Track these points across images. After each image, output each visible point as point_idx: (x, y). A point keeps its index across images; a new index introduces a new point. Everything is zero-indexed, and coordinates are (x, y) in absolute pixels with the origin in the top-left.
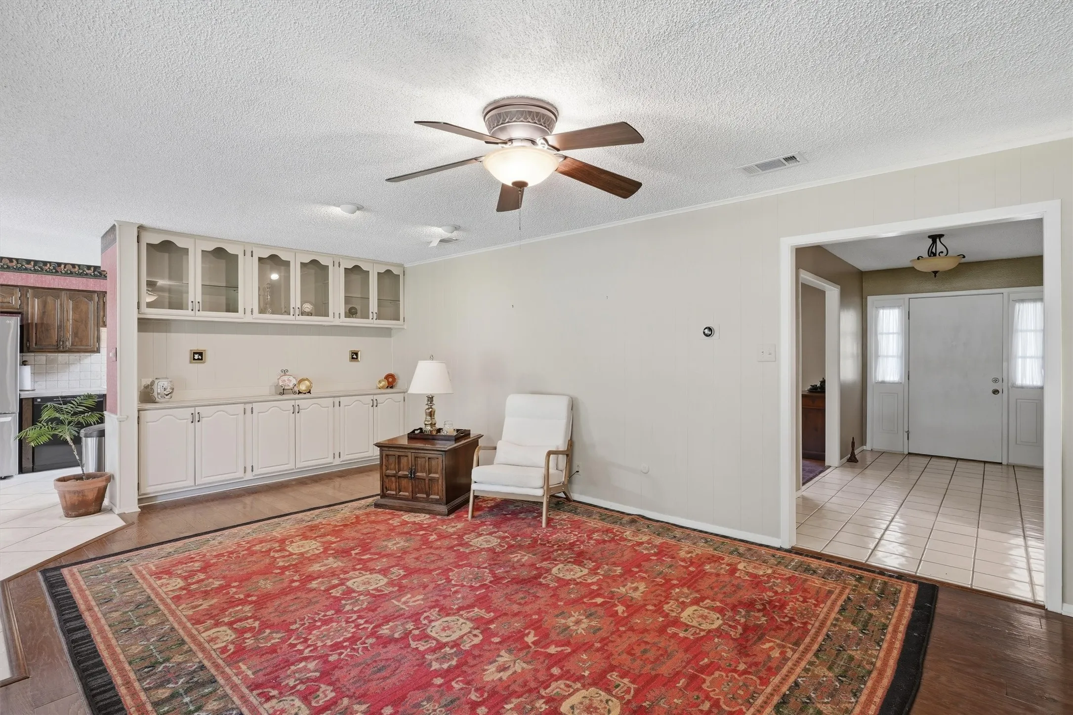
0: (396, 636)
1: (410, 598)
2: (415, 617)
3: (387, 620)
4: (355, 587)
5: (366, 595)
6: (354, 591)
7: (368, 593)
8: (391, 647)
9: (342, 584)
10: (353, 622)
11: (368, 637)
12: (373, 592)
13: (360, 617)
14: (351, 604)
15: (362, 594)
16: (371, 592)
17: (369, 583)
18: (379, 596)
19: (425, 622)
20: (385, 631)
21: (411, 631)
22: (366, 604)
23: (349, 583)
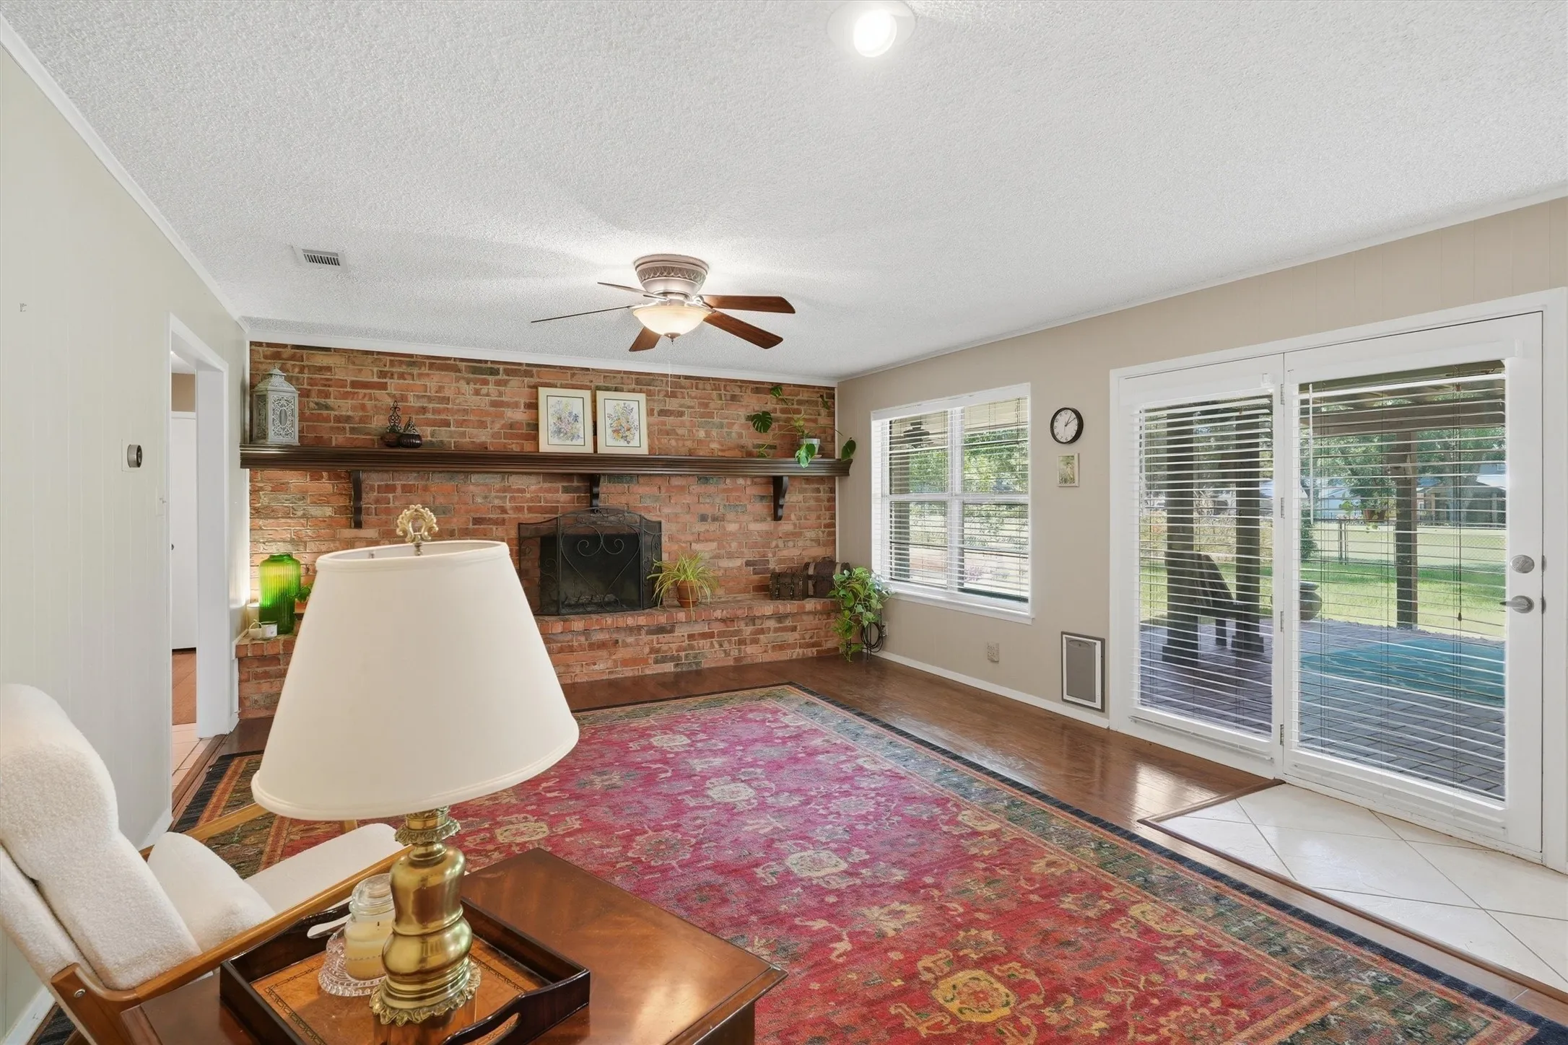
0: (787, 794)
1: (761, 828)
2: (762, 807)
3: (794, 810)
4: (835, 858)
5: (818, 841)
6: (835, 851)
7: (815, 843)
8: (793, 786)
9: (853, 865)
10: (832, 813)
11: (816, 797)
12: (807, 845)
13: (825, 816)
14: (836, 834)
15: (824, 844)
16: (811, 846)
17: (813, 861)
18: (801, 838)
19: (753, 801)
20: (796, 801)
21: (772, 795)
22: (818, 831)
23: (844, 866)
